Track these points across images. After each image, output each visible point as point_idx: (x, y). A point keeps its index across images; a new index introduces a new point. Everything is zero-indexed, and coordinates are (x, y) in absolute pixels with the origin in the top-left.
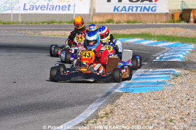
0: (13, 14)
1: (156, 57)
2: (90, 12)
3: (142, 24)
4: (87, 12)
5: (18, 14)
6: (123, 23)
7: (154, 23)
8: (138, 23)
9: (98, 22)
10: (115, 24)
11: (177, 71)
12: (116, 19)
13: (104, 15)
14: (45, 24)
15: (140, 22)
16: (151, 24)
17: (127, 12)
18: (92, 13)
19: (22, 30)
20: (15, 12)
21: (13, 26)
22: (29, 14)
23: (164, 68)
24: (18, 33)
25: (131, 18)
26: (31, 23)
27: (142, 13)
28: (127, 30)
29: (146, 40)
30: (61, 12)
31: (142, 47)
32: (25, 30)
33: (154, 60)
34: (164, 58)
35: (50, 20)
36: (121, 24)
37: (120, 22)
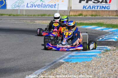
0: (20, 10)
1: (100, 38)
2: (68, 9)
3: (100, 17)
4: (66, 9)
5: (23, 10)
6: (88, 16)
7: (108, 17)
8: (98, 16)
9: (73, 15)
10: (83, 17)
11: (109, 48)
12: (84, 13)
13: (77, 11)
14: (40, 16)
15: (99, 16)
16: (106, 17)
17: (91, 9)
18: (69, 10)
19: (24, 19)
20: (21, 8)
21: (19, 17)
22: (30, 10)
23: (101, 46)
24: (20, 22)
25: (94, 13)
26: (31, 16)
27: (101, 10)
28: (90, 20)
29: (99, 27)
30: (50, 9)
31: (95, 31)
32: (26, 20)
33: (98, 40)
34: (105, 38)
35: (43, 14)
36: (87, 17)
37: (86, 16)
